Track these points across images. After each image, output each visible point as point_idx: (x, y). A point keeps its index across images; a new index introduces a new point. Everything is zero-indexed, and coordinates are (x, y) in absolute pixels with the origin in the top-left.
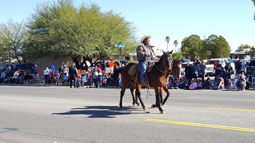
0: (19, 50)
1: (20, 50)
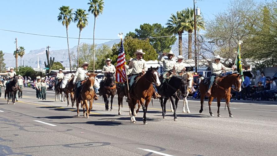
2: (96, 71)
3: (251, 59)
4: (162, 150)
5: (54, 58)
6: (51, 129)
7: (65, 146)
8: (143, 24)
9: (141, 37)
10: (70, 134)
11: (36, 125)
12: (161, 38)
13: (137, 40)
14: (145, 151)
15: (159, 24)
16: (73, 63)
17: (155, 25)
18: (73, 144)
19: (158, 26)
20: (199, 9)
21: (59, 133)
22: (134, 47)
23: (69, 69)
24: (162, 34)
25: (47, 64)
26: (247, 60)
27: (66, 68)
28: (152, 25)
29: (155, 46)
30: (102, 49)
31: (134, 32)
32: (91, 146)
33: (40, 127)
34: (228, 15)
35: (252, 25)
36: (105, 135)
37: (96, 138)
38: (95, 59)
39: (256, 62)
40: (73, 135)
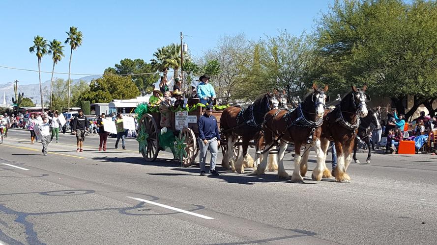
0: (293, 86)
1: (295, 86)
2: (70, 108)
3: (242, 100)
4: (155, 199)
5: (23, 94)
6: (24, 174)
7: (42, 193)
8: (124, 60)
9: (121, 73)
10: (47, 180)
11: (5, 169)
12: (143, 75)
13: (117, 76)
14: (137, 200)
15: (141, 59)
16: (44, 99)
17: (138, 60)
18: (51, 192)
19: (140, 62)
20: (187, 45)
21: (33, 178)
22: (115, 84)
23: (41, 105)
24: (145, 71)
25: (15, 100)
26: (237, 101)
27: (37, 105)
28: (133, 61)
29: (137, 84)
30: (78, 85)
31: (114, 67)
32: (72, 194)
33: (10, 171)
34: (218, 52)
35: (243, 63)
36: (88, 182)
37: (77, 184)
38: (70, 95)
39: (247, 103)
40: (50, 181)
